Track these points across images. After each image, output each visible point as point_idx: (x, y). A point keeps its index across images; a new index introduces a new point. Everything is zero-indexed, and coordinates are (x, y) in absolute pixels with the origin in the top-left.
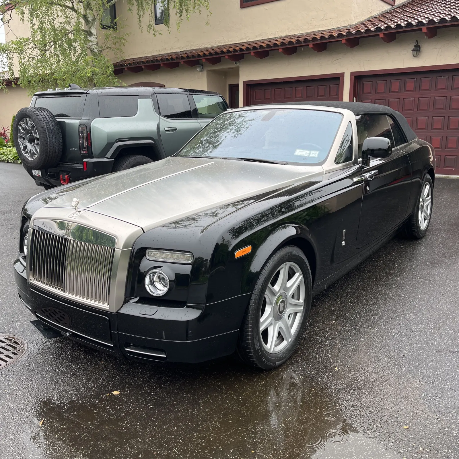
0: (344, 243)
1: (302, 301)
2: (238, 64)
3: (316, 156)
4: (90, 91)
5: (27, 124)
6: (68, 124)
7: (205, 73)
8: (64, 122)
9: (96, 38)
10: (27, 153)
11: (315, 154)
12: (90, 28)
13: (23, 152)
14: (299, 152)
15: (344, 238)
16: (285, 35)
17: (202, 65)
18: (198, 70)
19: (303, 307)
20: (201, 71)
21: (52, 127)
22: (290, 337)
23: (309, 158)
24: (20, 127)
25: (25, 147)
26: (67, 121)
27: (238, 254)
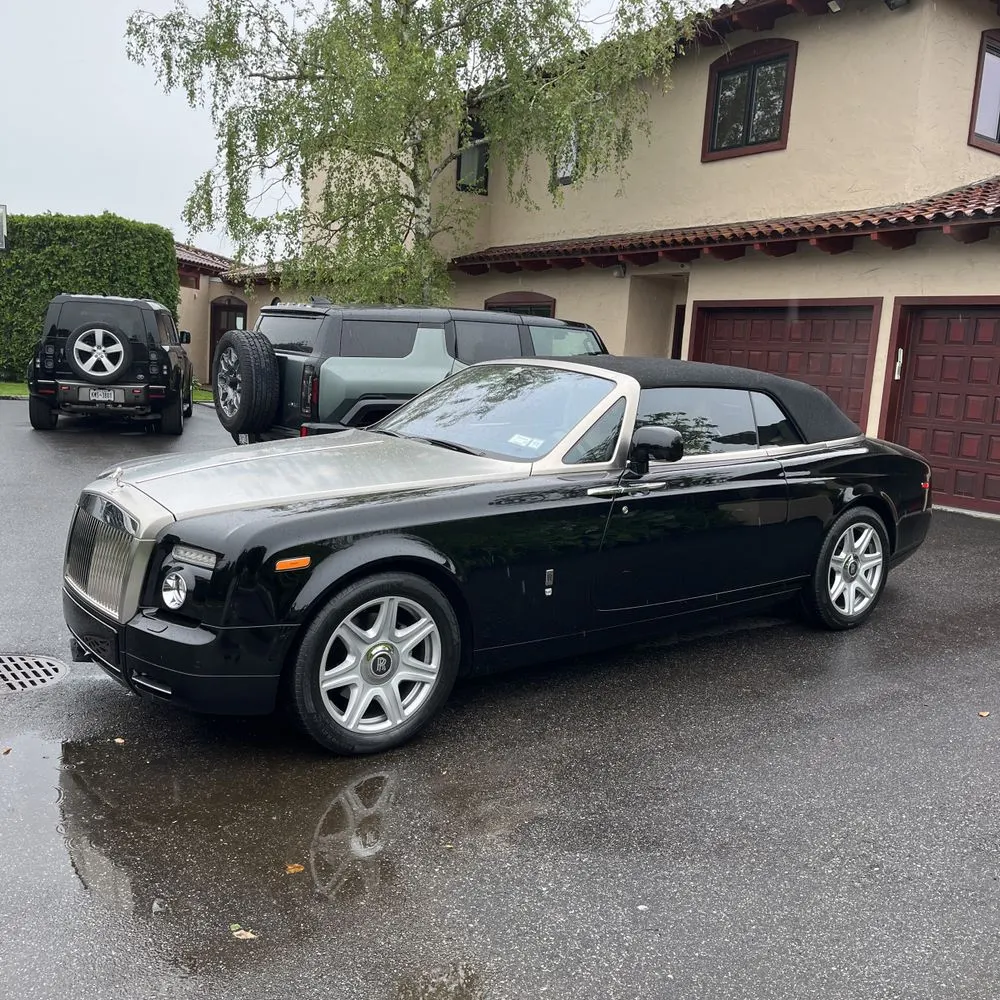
0: (548, 592)
1: (435, 665)
2: (687, 268)
3: (536, 447)
4: (331, 312)
5: (230, 358)
6: (293, 361)
7: (628, 281)
8: (286, 358)
9: (428, 211)
10: (225, 404)
11: (536, 444)
12: (419, 193)
13: (222, 403)
14: (518, 440)
15: (549, 582)
16: (778, 217)
17: (624, 266)
18: (616, 274)
19: (436, 675)
20: (621, 277)
21: (263, 366)
22: (401, 718)
23: (527, 449)
24: (222, 362)
25: (225, 395)
26: (290, 357)
27: (283, 565)
